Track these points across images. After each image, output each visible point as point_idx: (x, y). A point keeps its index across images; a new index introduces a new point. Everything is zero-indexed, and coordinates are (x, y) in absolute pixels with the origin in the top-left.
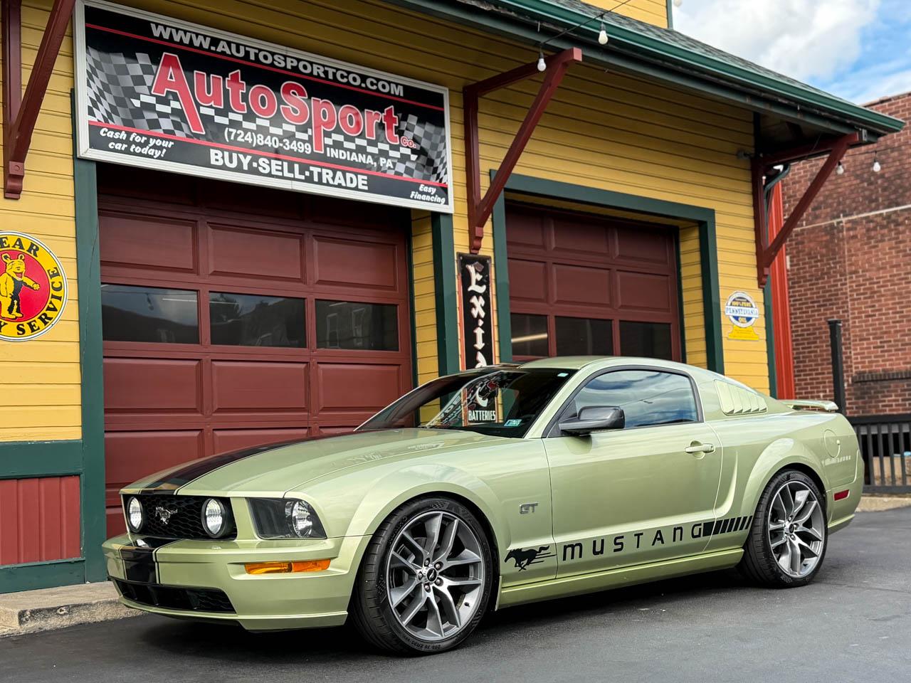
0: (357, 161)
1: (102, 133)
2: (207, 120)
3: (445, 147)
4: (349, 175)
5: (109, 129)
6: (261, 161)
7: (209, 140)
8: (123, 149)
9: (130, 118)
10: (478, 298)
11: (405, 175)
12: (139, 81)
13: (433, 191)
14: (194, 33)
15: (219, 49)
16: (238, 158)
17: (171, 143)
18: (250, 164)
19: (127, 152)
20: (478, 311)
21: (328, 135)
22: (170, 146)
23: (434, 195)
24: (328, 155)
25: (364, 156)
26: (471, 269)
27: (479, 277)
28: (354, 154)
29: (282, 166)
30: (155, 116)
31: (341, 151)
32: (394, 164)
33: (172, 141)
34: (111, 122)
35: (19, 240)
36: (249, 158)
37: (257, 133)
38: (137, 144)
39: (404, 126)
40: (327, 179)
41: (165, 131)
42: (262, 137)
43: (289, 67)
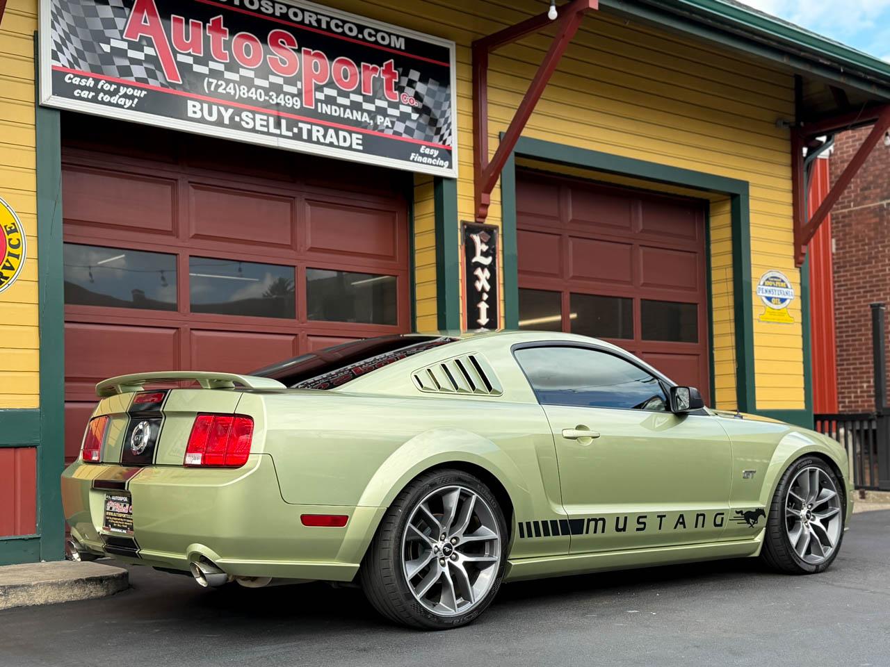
0: (351, 118)
1: (66, 79)
2: (185, 68)
3: (450, 106)
4: (341, 134)
5: (75, 76)
6: (244, 115)
7: (185, 90)
8: (90, 97)
9: (99, 64)
10: (483, 270)
11: (404, 136)
12: (110, 24)
13: (436, 153)
16: (219, 111)
17: (144, 93)
18: (232, 118)
19: (94, 100)
20: (482, 283)
21: (319, 89)
22: (142, 96)
23: (436, 158)
24: (320, 111)
25: (360, 113)
26: (476, 238)
27: (485, 248)
28: (348, 111)
29: (267, 121)
30: (127, 63)
31: (334, 107)
32: (393, 123)
33: (145, 90)
34: (77, 68)
36: (231, 111)
37: (240, 84)
38: (106, 92)
39: (404, 81)
40: (317, 137)
41: (137, 79)
42: (246, 89)
43: (277, 14)
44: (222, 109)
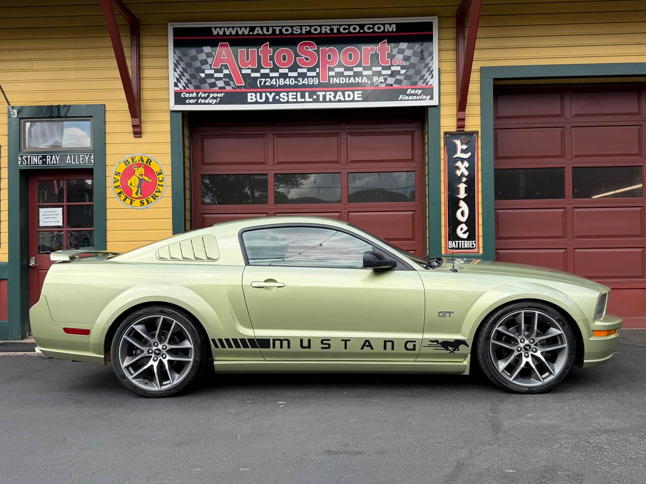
0: (354, 82)
1: (182, 96)
2: (247, 76)
3: (432, 59)
4: (347, 93)
5: (186, 93)
6: (281, 95)
7: (246, 88)
8: (194, 102)
9: (199, 84)
10: (462, 163)
11: (394, 85)
12: (204, 62)
13: (420, 92)
14: (238, 27)
15: (255, 33)
16: (266, 96)
17: (223, 94)
18: (274, 98)
19: (197, 103)
20: (462, 169)
21: (331, 69)
22: (222, 96)
23: (420, 95)
24: (331, 82)
25: (360, 78)
26: (458, 142)
27: (465, 147)
28: (352, 78)
29: (296, 95)
30: (214, 80)
31: (341, 78)
32: (385, 80)
33: (224, 92)
34: (187, 89)
35: (141, 158)
36: (273, 94)
37: (279, 78)
38: (202, 98)
39: (395, 51)
40: (330, 98)
41: (219, 88)
42: (283, 80)
43: (304, 32)
44: (268, 94)
